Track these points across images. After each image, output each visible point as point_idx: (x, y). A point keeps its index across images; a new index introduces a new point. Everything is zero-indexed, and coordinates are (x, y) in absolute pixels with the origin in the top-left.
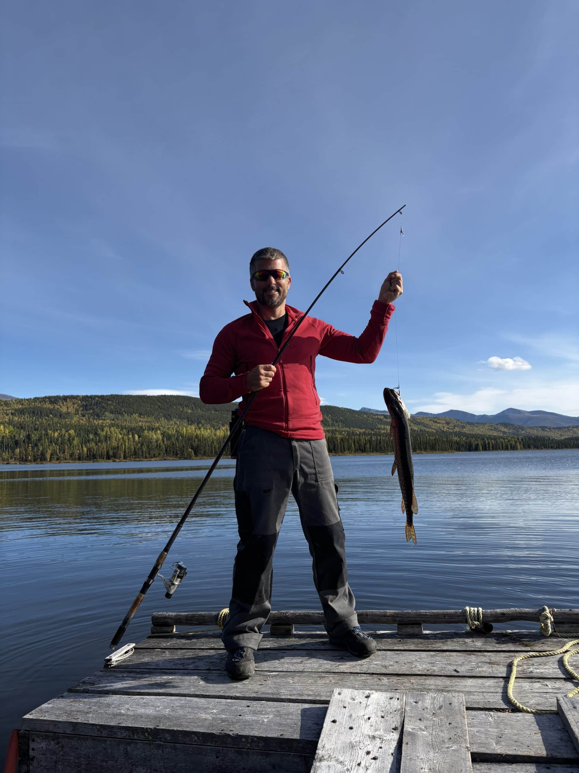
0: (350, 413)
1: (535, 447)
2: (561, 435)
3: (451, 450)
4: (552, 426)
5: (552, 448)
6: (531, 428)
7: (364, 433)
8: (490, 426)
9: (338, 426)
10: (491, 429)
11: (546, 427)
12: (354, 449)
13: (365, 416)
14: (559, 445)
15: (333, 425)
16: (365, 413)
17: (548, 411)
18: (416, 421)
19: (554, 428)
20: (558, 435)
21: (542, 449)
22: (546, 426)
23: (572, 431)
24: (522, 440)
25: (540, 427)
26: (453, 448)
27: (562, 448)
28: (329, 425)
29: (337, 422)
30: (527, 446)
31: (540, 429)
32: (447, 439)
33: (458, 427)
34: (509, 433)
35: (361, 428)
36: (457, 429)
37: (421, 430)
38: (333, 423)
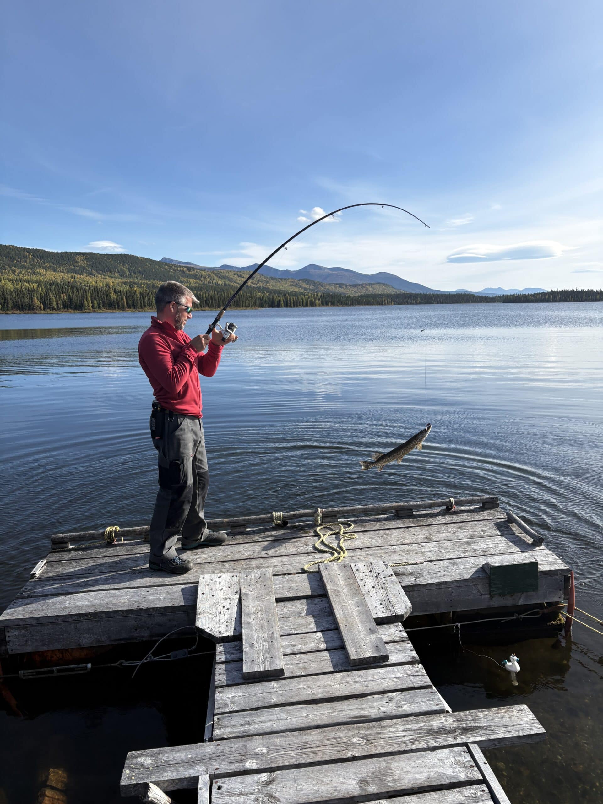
0: (150, 264)
1: (332, 304)
2: (355, 292)
3: (254, 306)
4: (348, 283)
5: (347, 305)
6: (329, 284)
8: (292, 282)
9: (137, 277)
10: (293, 285)
11: (343, 284)
13: (167, 267)
14: (353, 302)
15: (130, 276)
16: (166, 264)
17: (346, 268)
18: (221, 275)
19: (350, 285)
20: (353, 292)
21: (338, 305)
22: (344, 282)
23: (365, 289)
24: (321, 296)
25: (337, 284)
26: (257, 304)
27: (355, 305)
28: (126, 277)
29: (135, 273)
30: (325, 303)
31: (337, 286)
32: (251, 294)
33: (262, 282)
34: (310, 289)
36: (260, 284)
37: (225, 285)
38: (131, 275)
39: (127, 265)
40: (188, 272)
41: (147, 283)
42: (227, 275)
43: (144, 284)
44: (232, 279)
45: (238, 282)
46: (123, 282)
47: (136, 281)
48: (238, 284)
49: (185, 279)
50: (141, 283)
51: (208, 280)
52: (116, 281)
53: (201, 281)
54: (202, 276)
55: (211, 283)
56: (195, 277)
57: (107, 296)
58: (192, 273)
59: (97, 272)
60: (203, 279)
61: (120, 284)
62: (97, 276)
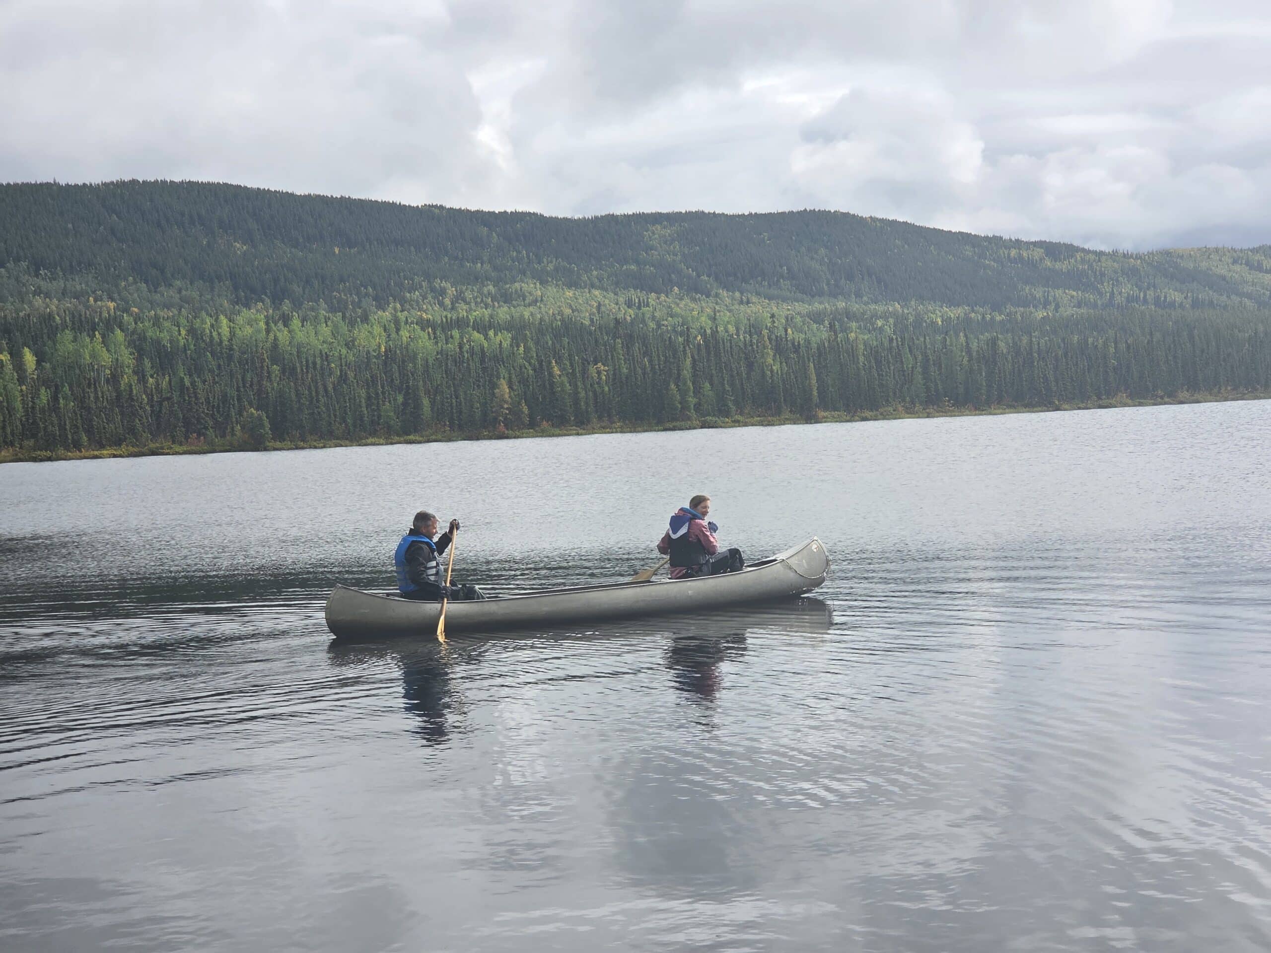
7: (966, 324)
9: (858, 295)
15: (836, 291)
28: (821, 294)
29: (850, 277)
35: (952, 303)
37: (1196, 304)
38: (837, 284)
39: (823, 251)
40: (1048, 263)
41: (894, 314)
42: (1204, 265)
43: (885, 316)
44: (1224, 278)
45: (1248, 289)
46: (809, 315)
47: (855, 307)
48: (1249, 296)
49: (1039, 293)
50: (875, 316)
51: (1127, 289)
52: (783, 310)
53: (1101, 294)
54: (1102, 275)
55: (1137, 299)
56: (1075, 280)
57: (750, 366)
58: (1062, 266)
59: (717, 279)
60: (1106, 288)
61: (798, 319)
62: (717, 295)
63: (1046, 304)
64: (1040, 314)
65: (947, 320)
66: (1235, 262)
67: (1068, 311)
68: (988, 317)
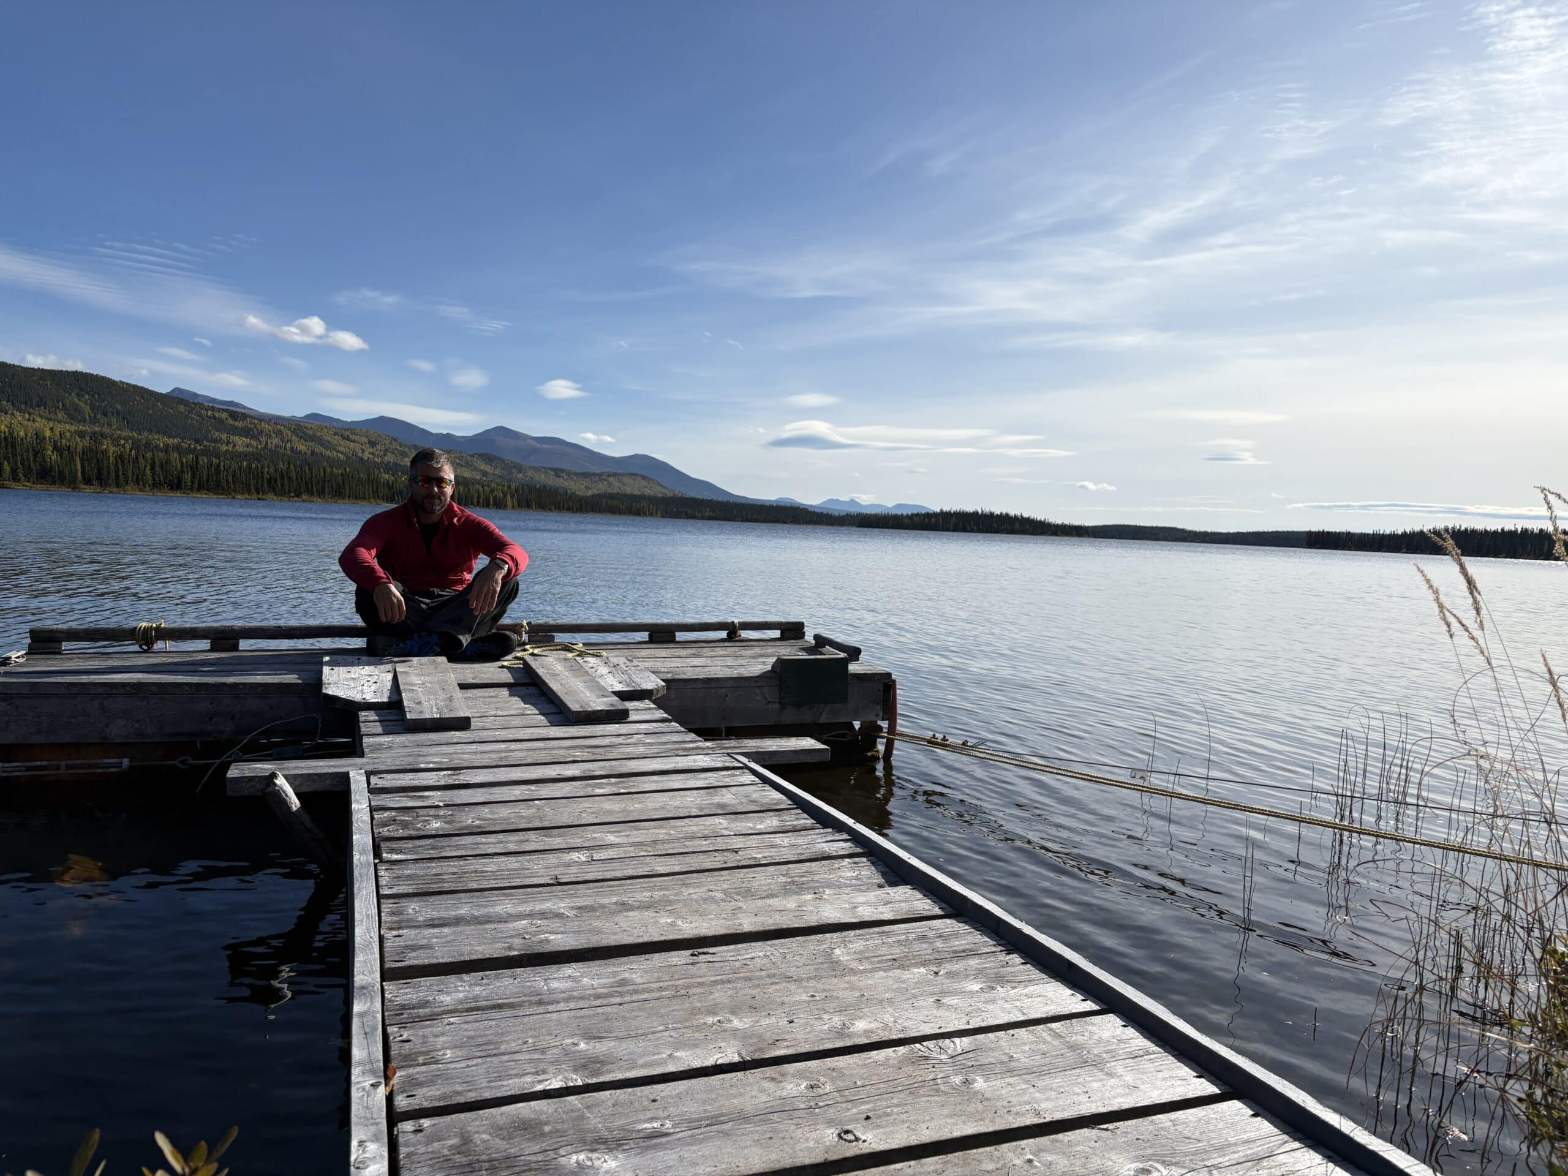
0: (143, 397)
2: (587, 487)
3: (374, 498)
4: (574, 469)
5: (568, 509)
6: (537, 469)
7: (178, 448)
9: (109, 425)
11: (562, 471)
12: (151, 482)
13: (182, 408)
14: (581, 505)
15: (94, 421)
17: (568, 441)
19: (575, 474)
22: (562, 467)
24: (517, 490)
25: (551, 469)
26: (381, 495)
27: (587, 512)
28: (84, 421)
29: (105, 414)
30: (524, 504)
31: (552, 473)
32: (369, 475)
33: (393, 453)
35: (170, 437)
36: (390, 458)
37: (313, 453)
38: (95, 417)
39: (87, 396)
40: (231, 421)
41: (133, 438)
42: (318, 434)
43: (126, 439)
44: (329, 442)
45: (341, 449)
46: (75, 432)
47: (106, 430)
48: (342, 453)
49: (224, 437)
50: (119, 437)
51: (276, 441)
52: (58, 428)
53: (260, 442)
54: (262, 431)
55: (281, 447)
56: (246, 432)
57: (36, 455)
58: (240, 424)
59: (13, 404)
60: (264, 439)
61: (68, 435)
62: (12, 414)
63: (228, 443)
64: (225, 448)
65: (167, 446)
66: (335, 434)
67: (241, 449)
68: (192, 446)
